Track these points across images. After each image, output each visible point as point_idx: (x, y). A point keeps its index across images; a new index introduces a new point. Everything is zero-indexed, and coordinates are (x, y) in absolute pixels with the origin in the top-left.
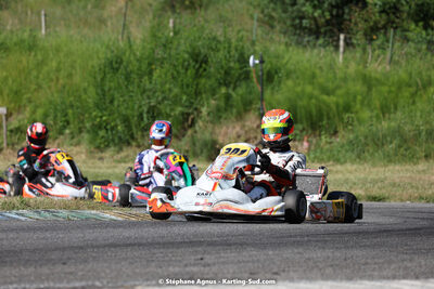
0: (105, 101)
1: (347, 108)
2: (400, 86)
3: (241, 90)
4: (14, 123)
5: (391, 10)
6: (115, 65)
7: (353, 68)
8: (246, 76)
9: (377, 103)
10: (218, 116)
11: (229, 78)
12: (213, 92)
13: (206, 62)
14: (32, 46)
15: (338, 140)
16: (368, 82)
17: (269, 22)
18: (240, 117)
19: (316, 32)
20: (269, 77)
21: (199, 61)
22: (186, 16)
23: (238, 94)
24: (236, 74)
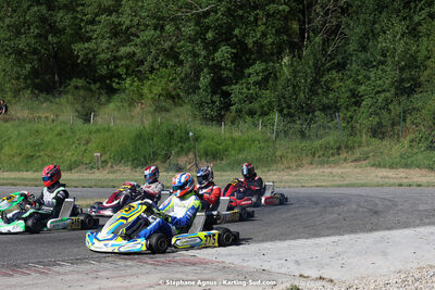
0: (136, 150)
1: (226, 150)
2: (245, 141)
3: (187, 144)
4: (103, 159)
5: (239, 111)
6: (139, 136)
7: (227, 135)
8: (189, 139)
9: (237, 148)
10: (178, 154)
11: (181, 140)
12: (176, 145)
13: (173, 134)
14: (109, 130)
15: (224, 162)
16: (234, 140)
17: (195, 117)
18: (186, 154)
19: (212, 119)
20: (197, 139)
21: (171, 134)
22: (163, 114)
23: (186, 146)
24: (185, 139)
